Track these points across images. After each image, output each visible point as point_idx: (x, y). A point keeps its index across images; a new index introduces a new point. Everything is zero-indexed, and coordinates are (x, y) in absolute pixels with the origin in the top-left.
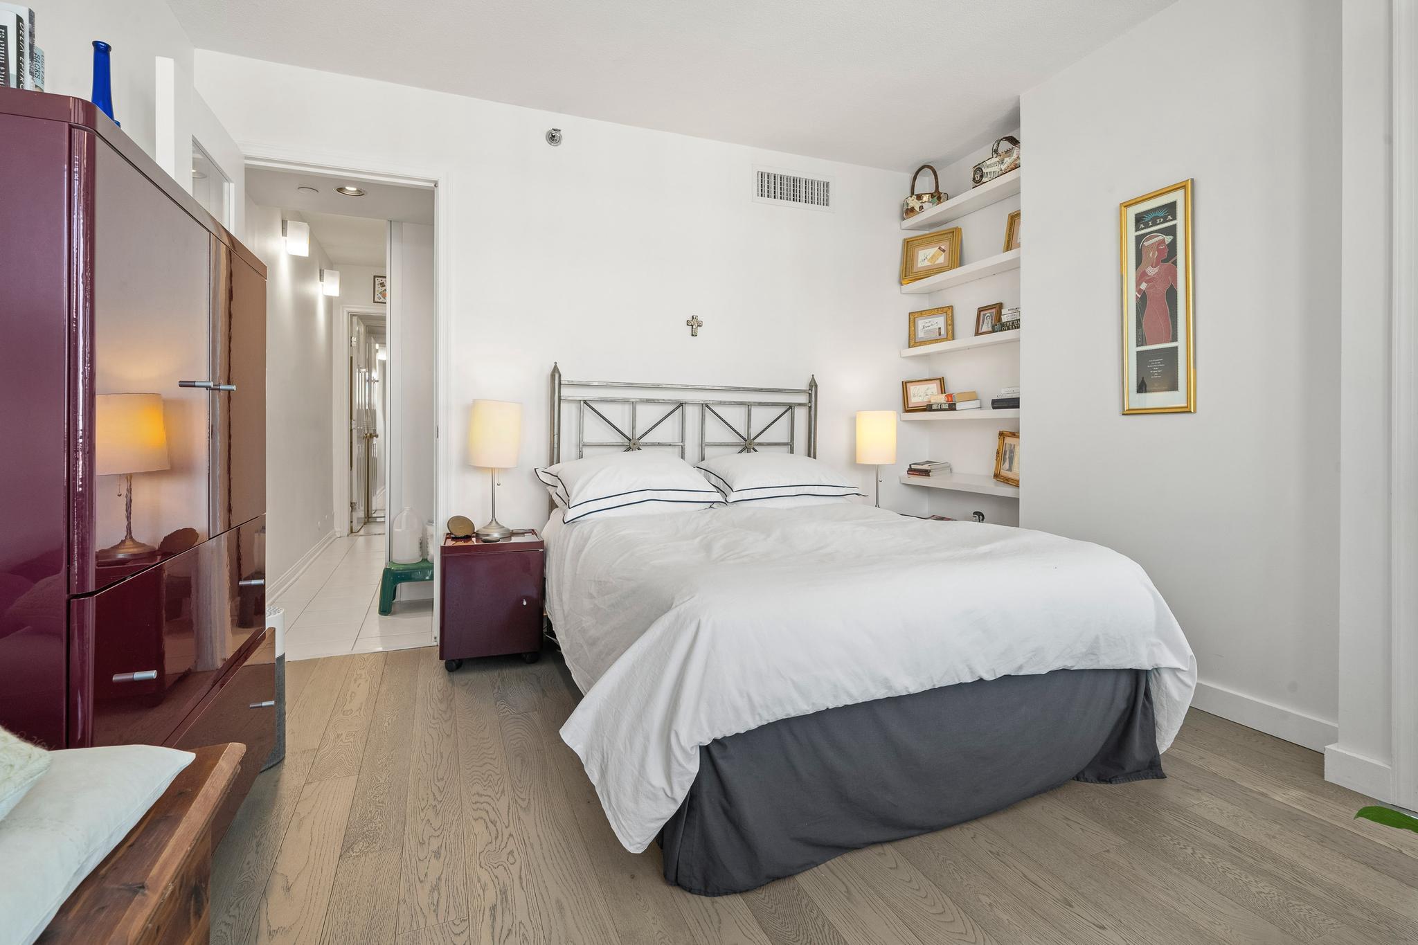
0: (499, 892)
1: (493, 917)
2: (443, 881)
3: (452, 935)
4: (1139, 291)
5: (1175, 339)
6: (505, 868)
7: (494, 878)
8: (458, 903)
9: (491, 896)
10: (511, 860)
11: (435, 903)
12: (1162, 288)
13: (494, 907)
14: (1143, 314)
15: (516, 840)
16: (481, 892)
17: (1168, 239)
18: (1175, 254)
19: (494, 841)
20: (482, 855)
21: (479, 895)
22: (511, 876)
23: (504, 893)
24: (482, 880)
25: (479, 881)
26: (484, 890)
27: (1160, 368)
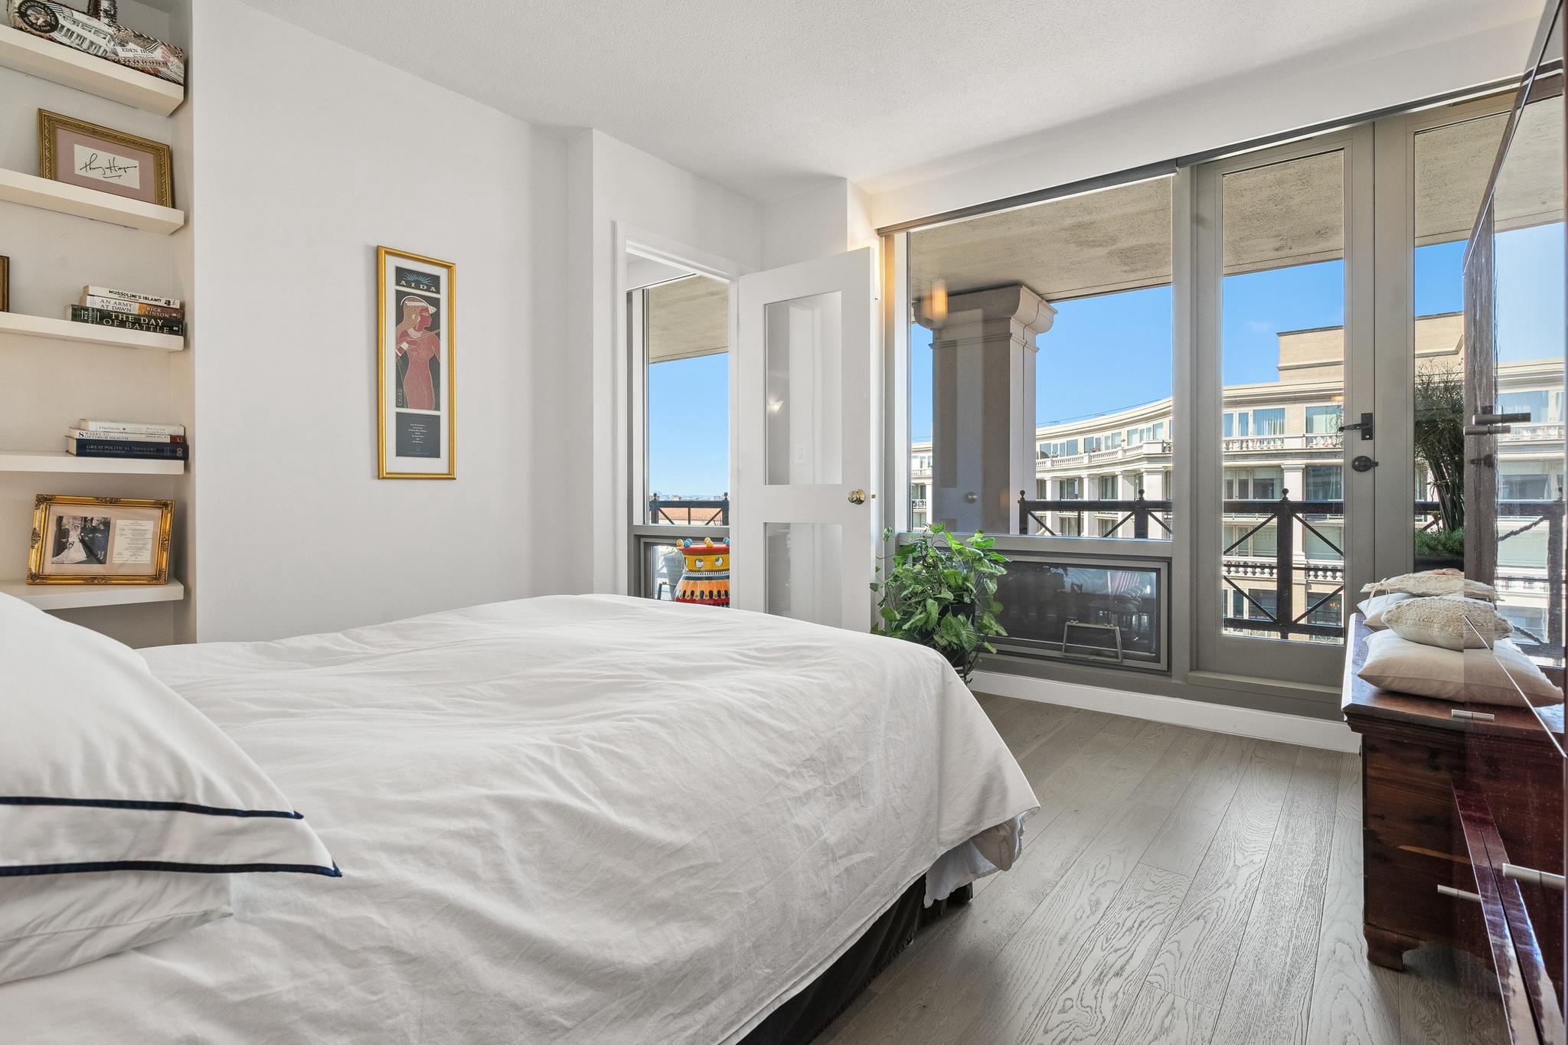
0: (1104, 983)
1: (1122, 968)
2: (1153, 1032)
3: (1166, 977)
4: (400, 349)
5: (438, 408)
6: (1081, 1000)
7: (1099, 999)
8: (1148, 1000)
9: (1113, 985)
10: (1069, 1003)
11: (1170, 1014)
12: (424, 356)
13: (1117, 974)
14: (404, 376)
15: (1046, 1021)
16: (1120, 995)
17: (432, 310)
18: (438, 327)
19: (1070, 1039)
20: (1094, 1031)
21: (1124, 993)
22: (1082, 991)
23: (1099, 980)
24: (1112, 1004)
25: (1115, 1006)
26: (1116, 995)
27: (422, 434)
